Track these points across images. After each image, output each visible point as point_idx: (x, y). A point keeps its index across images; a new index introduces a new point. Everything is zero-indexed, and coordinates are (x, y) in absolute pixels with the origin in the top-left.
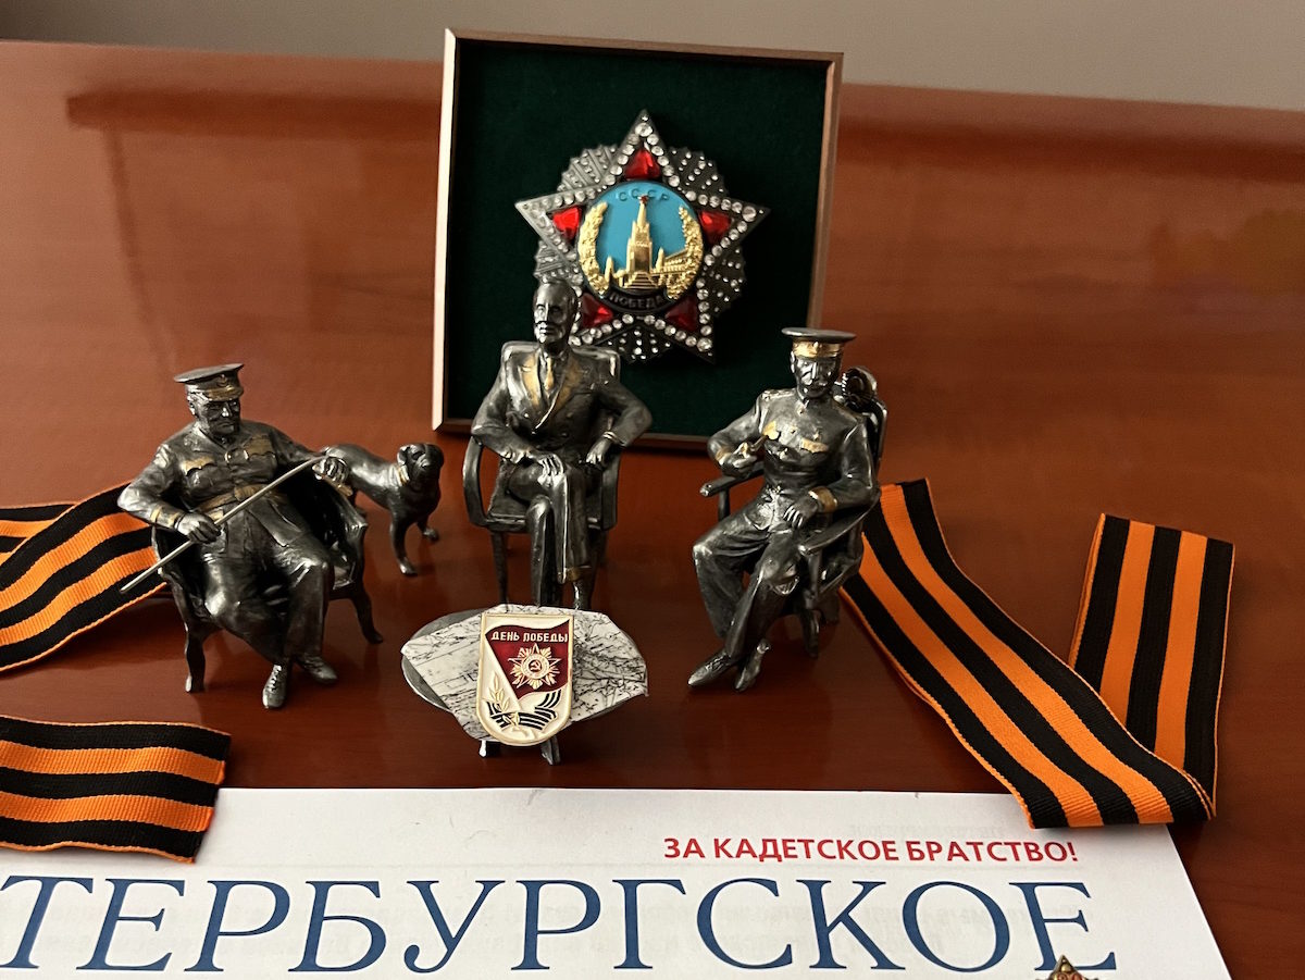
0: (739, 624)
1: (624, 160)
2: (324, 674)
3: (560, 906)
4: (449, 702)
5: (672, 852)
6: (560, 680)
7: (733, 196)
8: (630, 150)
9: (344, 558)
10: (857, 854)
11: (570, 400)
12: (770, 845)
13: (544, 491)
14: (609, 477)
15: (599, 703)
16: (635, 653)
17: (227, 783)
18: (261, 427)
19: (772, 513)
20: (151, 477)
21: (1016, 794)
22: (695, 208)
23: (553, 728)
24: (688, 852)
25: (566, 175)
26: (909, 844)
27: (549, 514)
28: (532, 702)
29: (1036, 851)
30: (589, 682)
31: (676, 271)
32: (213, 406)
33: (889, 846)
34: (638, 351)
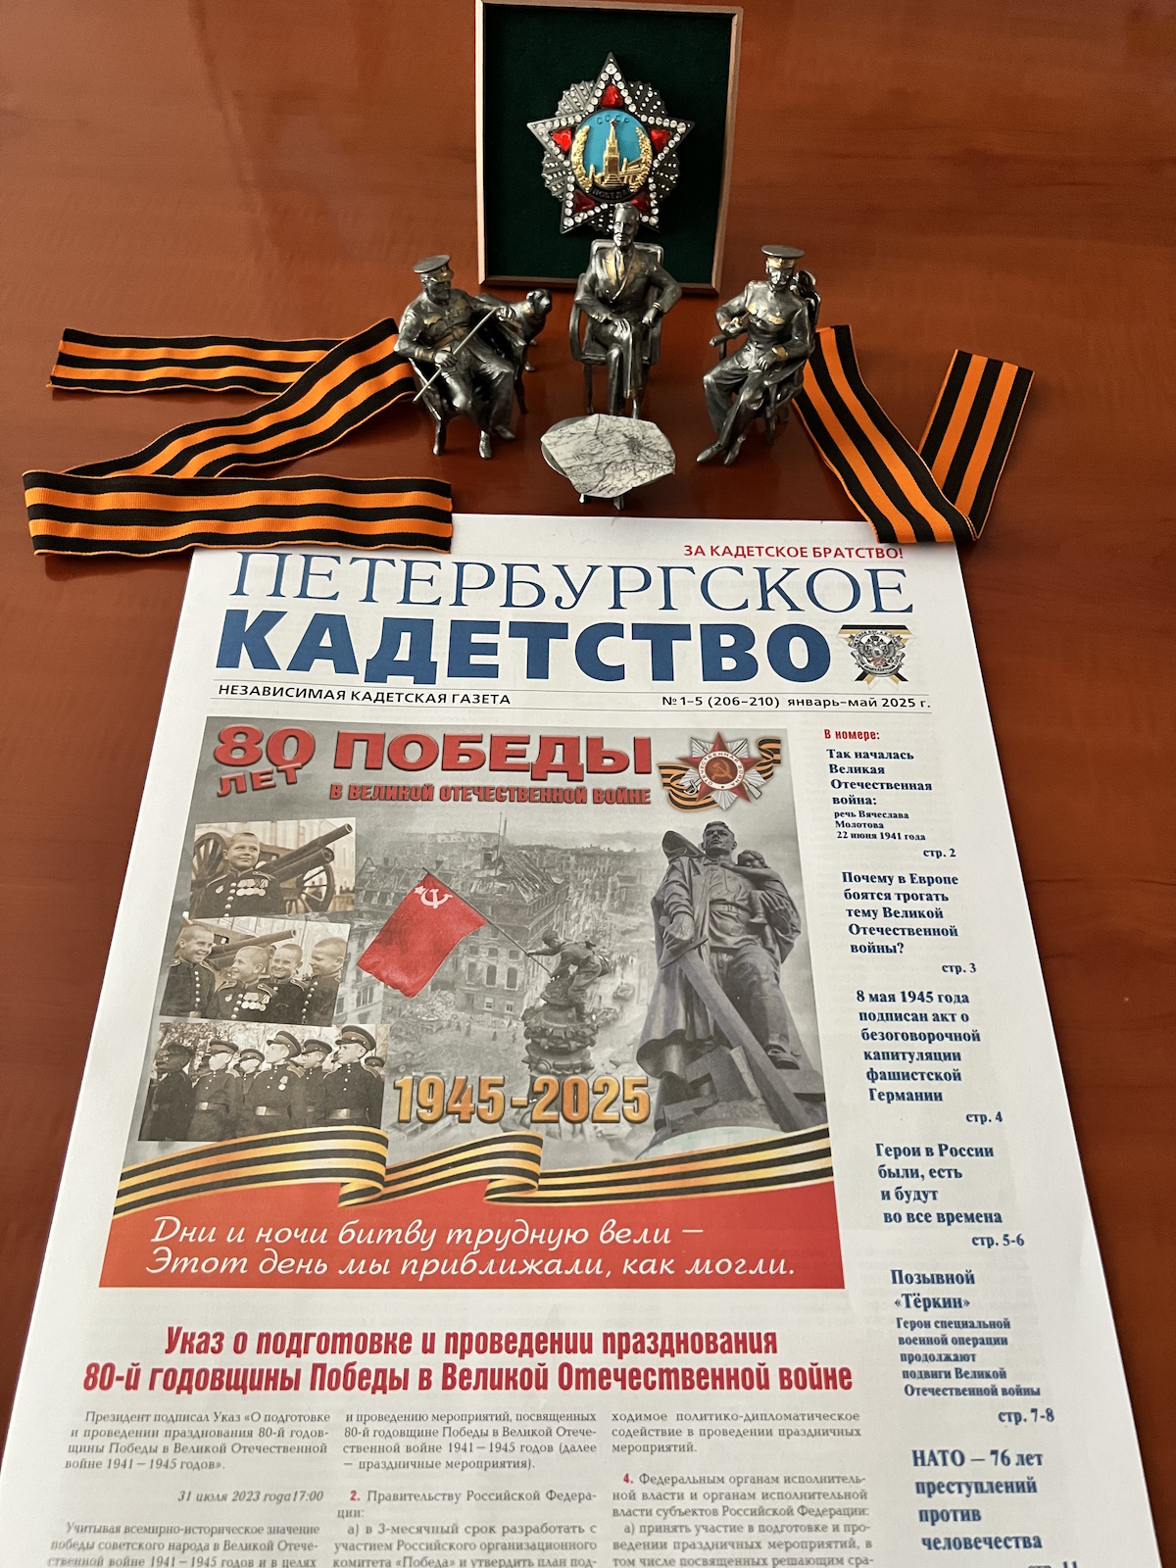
0: (728, 425)
2: (508, 435)
3: (631, 579)
4: (567, 472)
5: (688, 552)
10: (786, 554)
11: (634, 281)
13: (618, 341)
14: (655, 332)
15: (647, 477)
16: (669, 448)
17: (456, 511)
19: (751, 358)
21: (873, 527)
24: (697, 552)
26: (814, 549)
27: (621, 356)
29: (881, 553)
32: (439, 284)
33: (804, 550)
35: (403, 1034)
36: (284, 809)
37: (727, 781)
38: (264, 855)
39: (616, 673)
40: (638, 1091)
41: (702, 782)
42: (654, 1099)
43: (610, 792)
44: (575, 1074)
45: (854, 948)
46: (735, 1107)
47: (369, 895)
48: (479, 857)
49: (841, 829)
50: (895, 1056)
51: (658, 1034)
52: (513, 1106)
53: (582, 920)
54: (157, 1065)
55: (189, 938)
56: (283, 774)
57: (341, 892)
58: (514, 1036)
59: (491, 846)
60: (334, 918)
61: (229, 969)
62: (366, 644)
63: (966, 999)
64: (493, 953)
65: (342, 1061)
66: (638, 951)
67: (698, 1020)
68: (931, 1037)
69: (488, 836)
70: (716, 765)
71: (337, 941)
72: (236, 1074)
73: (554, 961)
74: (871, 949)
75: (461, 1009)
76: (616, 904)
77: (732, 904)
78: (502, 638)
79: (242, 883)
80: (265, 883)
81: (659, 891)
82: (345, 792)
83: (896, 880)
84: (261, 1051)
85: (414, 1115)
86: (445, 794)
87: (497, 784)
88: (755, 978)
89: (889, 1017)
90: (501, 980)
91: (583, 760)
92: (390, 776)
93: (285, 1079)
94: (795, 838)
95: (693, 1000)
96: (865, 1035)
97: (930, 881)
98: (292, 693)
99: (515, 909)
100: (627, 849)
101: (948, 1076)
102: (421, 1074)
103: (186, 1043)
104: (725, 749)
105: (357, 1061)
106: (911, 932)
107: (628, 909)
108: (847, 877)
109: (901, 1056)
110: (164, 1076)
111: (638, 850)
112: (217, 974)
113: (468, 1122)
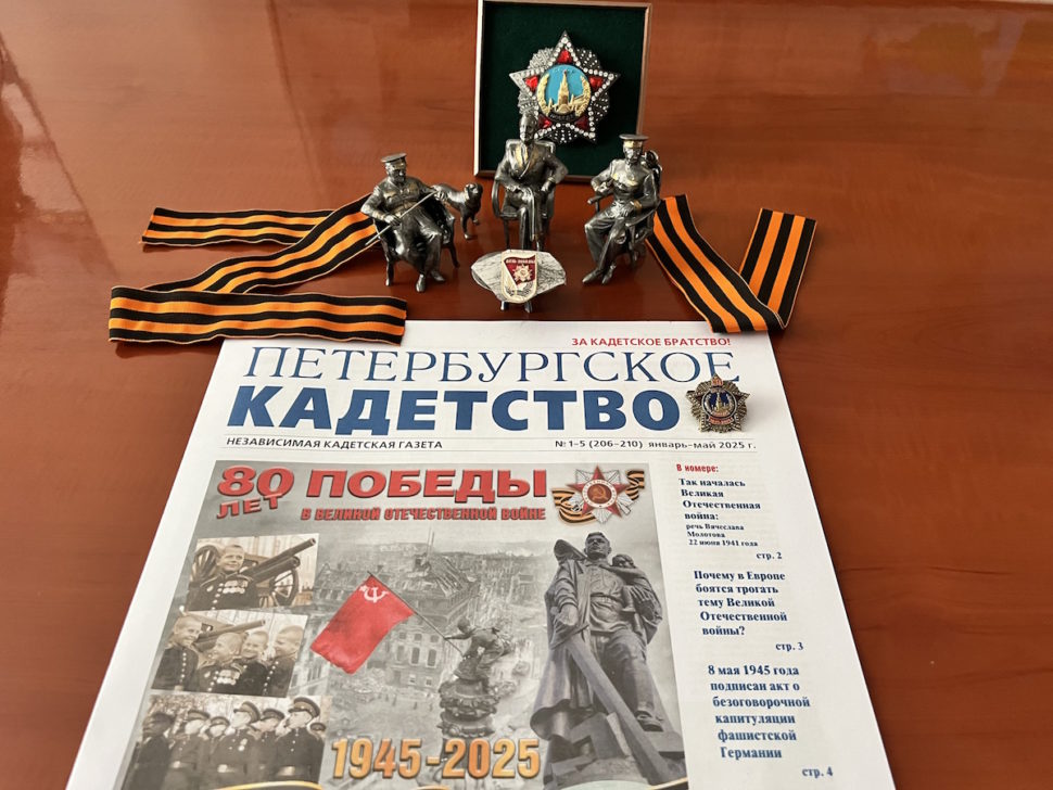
0: (603, 257)
1: (556, 55)
2: (439, 279)
4: (490, 287)
5: (575, 343)
6: (532, 278)
7: (604, 70)
8: (558, 50)
10: (645, 343)
11: (535, 164)
12: (612, 341)
13: (525, 203)
15: (547, 287)
16: (561, 268)
17: (407, 319)
18: (413, 179)
20: (373, 200)
21: (708, 322)
22: (588, 76)
23: (530, 296)
24: (581, 343)
25: (531, 61)
26: (665, 340)
27: (527, 213)
29: (715, 341)
30: (544, 279)
31: (579, 105)
32: (397, 171)
33: (658, 341)
34: (563, 139)
35: (342, 704)
36: (267, 527)
37: (604, 501)
38: (247, 562)
39: (522, 425)
40: (531, 751)
41: (585, 503)
42: (544, 758)
43: (515, 511)
44: (480, 737)
45: (705, 631)
46: (610, 764)
47: (325, 592)
48: (411, 562)
49: (692, 538)
50: (741, 719)
51: (548, 703)
52: (428, 765)
53: (490, 610)
54: (144, 729)
55: (181, 627)
56: (267, 502)
57: (304, 590)
58: (431, 706)
59: (421, 553)
60: (296, 611)
61: (210, 651)
62: (338, 408)
63: (797, 672)
64: (418, 637)
65: (292, 726)
66: (533, 635)
67: (580, 692)
68: (770, 704)
69: (419, 545)
70: (596, 490)
71: (297, 629)
72: (206, 737)
73: (466, 644)
74: (719, 631)
75: (389, 683)
76: (517, 597)
77: (609, 596)
78: (439, 403)
79: (228, 584)
80: (246, 583)
81: (552, 586)
82: (313, 514)
83: (736, 577)
84: (228, 718)
85: (346, 772)
86: (389, 514)
87: (428, 507)
88: (627, 656)
89: (734, 687)
90: (423, 659)
91: (495, 487)
92: (348, 502)
93: (244, 742)
94: (657, 545)
95: (577, 675)
96: (717, 703)
97: (763, 577)
98: (281, 443)
99: (437, 602)
100: (526, 554)
101: (785, 737)
102: (354, 737)
103: (169, 712)
104: (602, 478)
105: (303, 726)
106: (750, 617)
107: (526, 601)
108: (698, 575)
109: (745, 719)
110: (148, 739)
111: (535, 555)
112: (200, 656)
113: (389, 778)
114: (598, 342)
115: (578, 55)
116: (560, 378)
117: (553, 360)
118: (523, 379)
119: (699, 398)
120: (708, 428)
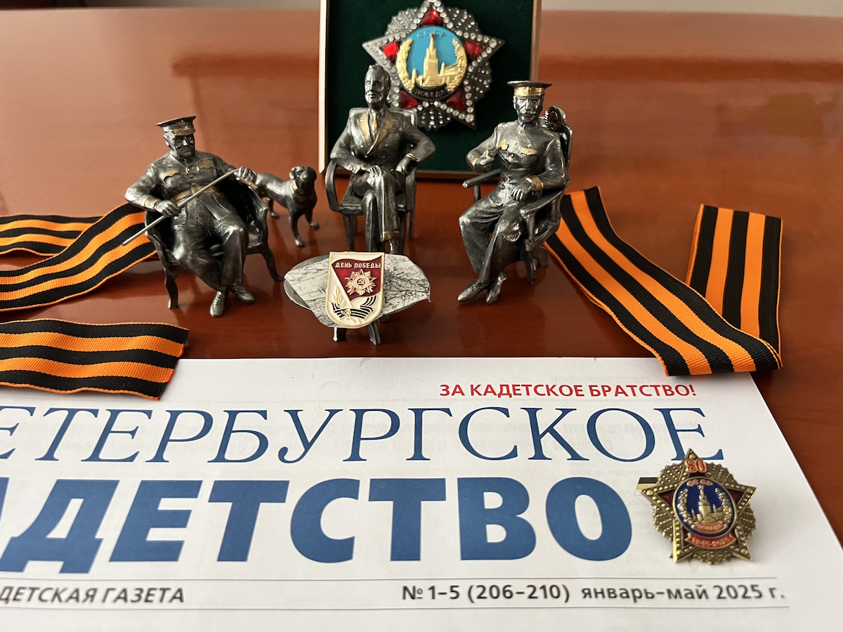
0: (487, 263)
1: (421, 16)
2: (247, 297)
3: (375, 424)
4: (309, 304)
5: (445, 392)
6: (376, 289)
7: (484, 33)
8: (425, 10)
9: (257, 230)
10: (558, 393)
11: (387, 136)
12: (505, 388)
13: (372, 188)
14: (410, 181)
15: (399, 304)
16: (423, 277)
17: (185, 356)
18: (208, 154)
19: (506, 194)
20: (144, 182)
21: (659, 358)
22: (463, 41)
23: (371, 317)
24: (454, 392)
25: (389, 26)
26: (591, 387)
27: (374, 200)
28: (359, 303)
29: (670, 390)
30: (395, 293)
31: (451, 76)
32: (178, 139)
33: (578, 388)
34: (432, 123)
39: (341, 551)
62: (19, 516)
78: (199, 504)
114: (482, 390)
115: (450, 16)
116: (418, 455)
117: (407, 421)
118: (355, 456)
119: (666, 496)
120: (688, 554)
